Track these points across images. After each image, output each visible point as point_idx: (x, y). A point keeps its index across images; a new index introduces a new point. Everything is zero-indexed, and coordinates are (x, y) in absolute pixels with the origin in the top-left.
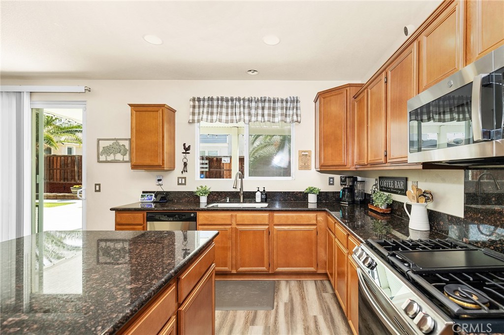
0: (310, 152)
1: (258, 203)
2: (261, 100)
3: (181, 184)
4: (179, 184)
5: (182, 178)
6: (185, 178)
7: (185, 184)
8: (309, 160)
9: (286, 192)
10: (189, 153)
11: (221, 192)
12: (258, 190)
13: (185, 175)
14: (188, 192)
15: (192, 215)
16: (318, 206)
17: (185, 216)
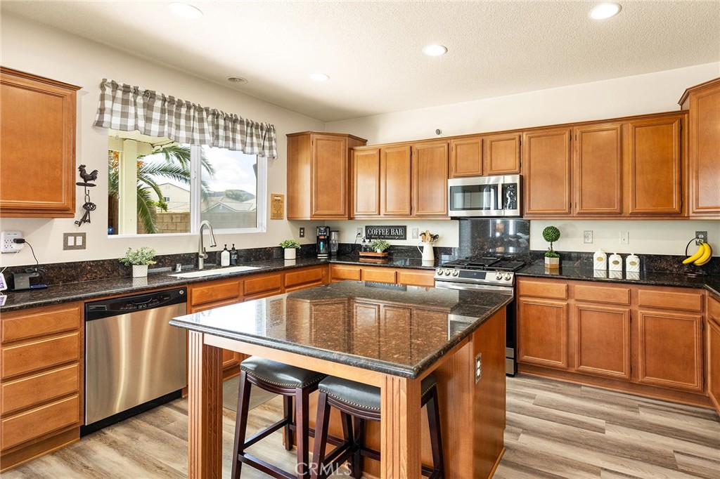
0: (282, 196)
1: (224, 267)
2: (232, 118)
3: (75, 247)
4: (66, 247)
5: (75, 235)
6: (84, 235)
7: (83, 247)
8: (281, 207)
9: (257, 249)
10: (93, 185)
11: (163, 256)
12: (225, 249)
13: (84, 228)
14: (93, 261)
15: (181, 292)
16: (296, 262)
17: (169, 295)
